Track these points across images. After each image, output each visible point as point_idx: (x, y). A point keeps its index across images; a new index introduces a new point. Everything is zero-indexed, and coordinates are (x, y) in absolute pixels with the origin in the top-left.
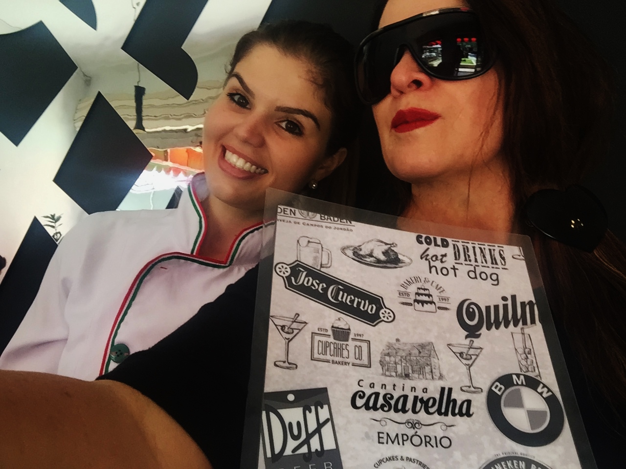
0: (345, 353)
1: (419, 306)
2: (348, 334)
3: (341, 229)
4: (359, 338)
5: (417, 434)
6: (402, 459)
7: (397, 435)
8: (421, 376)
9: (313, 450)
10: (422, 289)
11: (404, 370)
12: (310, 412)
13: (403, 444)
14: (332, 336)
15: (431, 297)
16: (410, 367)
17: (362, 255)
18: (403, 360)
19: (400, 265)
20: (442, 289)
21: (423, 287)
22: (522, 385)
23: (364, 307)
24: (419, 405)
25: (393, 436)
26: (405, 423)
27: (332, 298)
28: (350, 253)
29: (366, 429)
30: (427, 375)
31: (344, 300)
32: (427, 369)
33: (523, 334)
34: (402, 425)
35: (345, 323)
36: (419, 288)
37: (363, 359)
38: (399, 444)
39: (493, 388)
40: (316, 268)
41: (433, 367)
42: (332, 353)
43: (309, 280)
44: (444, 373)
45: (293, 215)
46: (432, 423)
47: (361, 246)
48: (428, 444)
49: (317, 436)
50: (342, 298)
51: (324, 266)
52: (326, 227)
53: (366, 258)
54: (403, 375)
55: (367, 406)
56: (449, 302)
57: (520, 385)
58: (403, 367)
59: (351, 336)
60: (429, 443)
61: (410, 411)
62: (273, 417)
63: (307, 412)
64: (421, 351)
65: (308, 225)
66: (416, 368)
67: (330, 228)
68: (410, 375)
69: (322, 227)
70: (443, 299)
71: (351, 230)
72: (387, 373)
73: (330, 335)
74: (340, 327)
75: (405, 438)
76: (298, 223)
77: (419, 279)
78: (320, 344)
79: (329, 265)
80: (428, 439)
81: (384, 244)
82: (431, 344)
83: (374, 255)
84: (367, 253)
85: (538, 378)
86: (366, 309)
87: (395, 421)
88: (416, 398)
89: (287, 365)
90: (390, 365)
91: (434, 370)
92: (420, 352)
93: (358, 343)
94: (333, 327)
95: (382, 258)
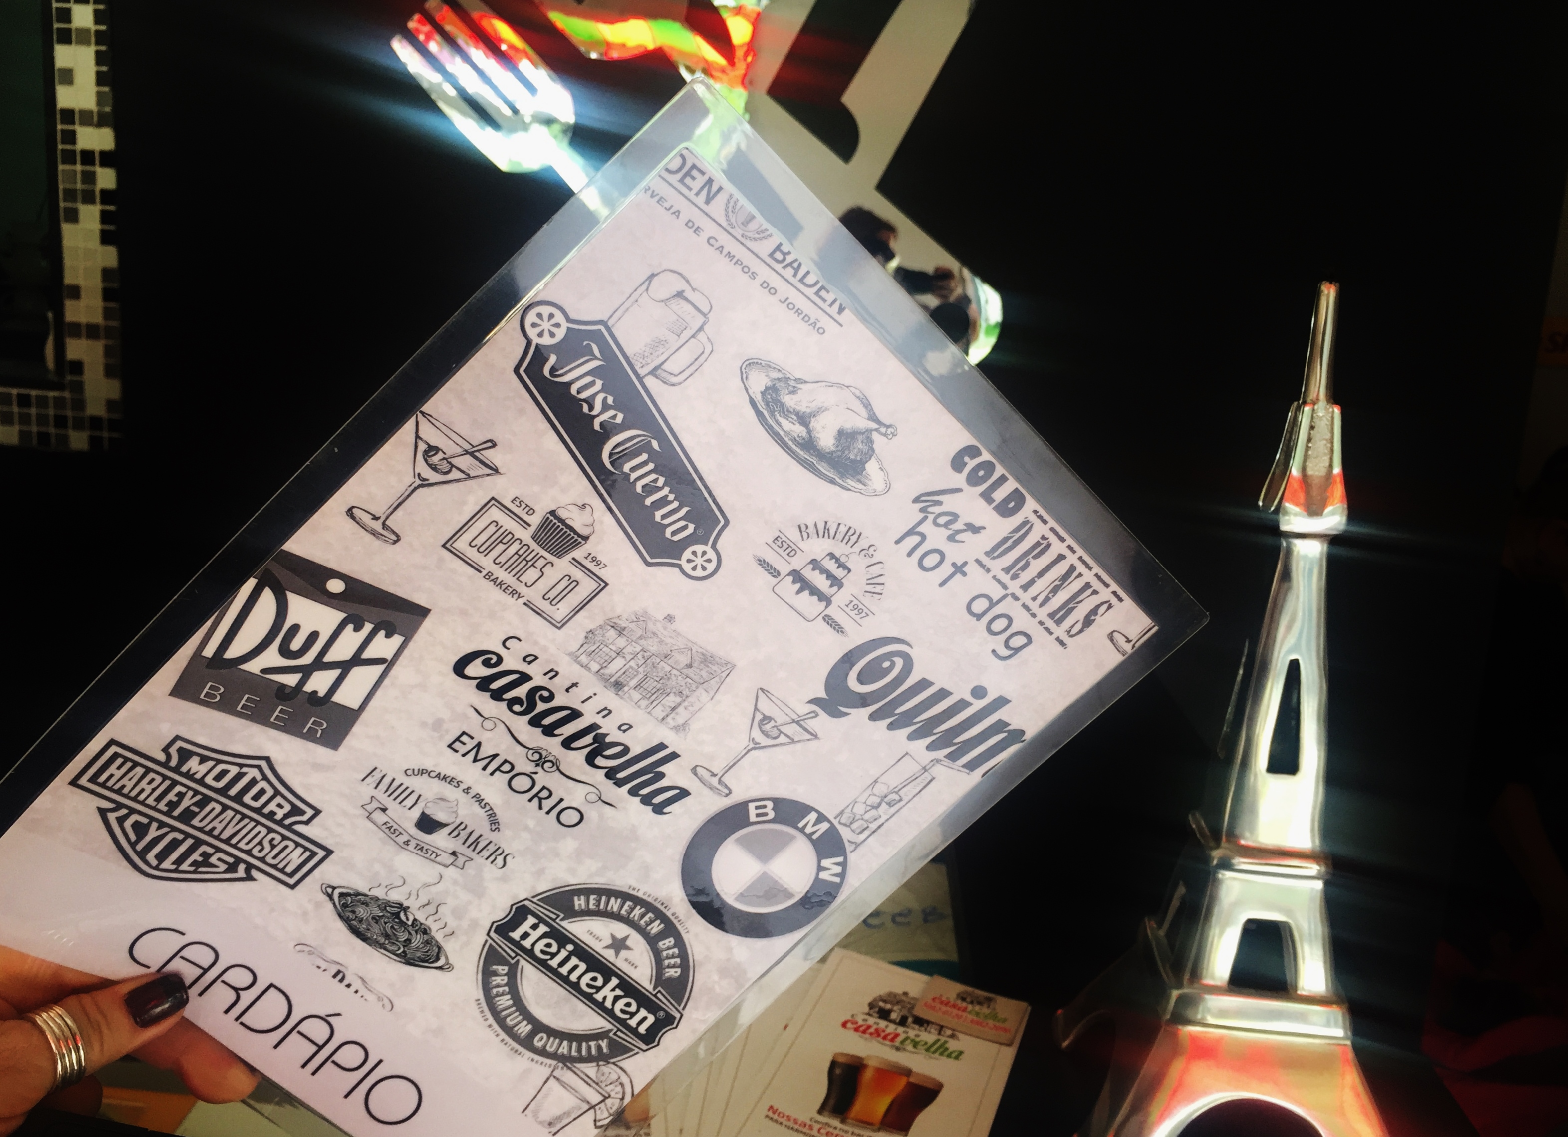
0: (531, 575)
1: (788, 587)
2: (576, 545)
3: (799, 312)
4: (591, 566)
5: (534, 776)
6: (467, 790)
7: (495, 756)
8: (644, 703)
9: (309, 688)
10: (837, 560)
11: (624, 673)
12: (357, 629)
13: (492, 774)
14: (532, 529)
15: (835, 588)
16: (641, 676)
17: (783, 405)
18: (640, 656)
19: (851, 482)
20: (878, 589)
21: (843, 559)
22: (809, 836)
23: (664, 517)
24: (589, 739)
25: (485, 751)
26: (530, 749)
27: (611, 455)
28: (758, 382)
29: (445, 714)
30: (659, 708)
31: (633, 476)
32: (672, 700)
33: (925, 770)
34: (519, 748)
35: (590, 521)
36: (832, 555)
37: (559, 606)
38: (484, 768)
39: (752, 806)
40: (637, 368)
41: (686, 704)
42: (502, 559)
43: (592, 384)
44: (694, 726)
45: (701, 200)
46: (579, 779)
47: (806, 382)
48: (536, 800)
49: (335, 673)
50: (633, 469)
51: (664, 375)
52: (765, 285)
53: (786, 417)
54: (613, 680)
55: (483, 684)
56: (863, 622)
57: (805, 834)
58: (627, 666)
59: (578, 553)
60: (540, 799)
61: (560, 739)
62: (268, 598)
63: (350, 627)
64: (695, 665)
65: (721, 248)
66: (651, 684)
67: (773, 291)
68: (626, 689)
69: (753, 275)
70: (856, 608)
71: (822, 331)
72: (584, 659)
73: (529, 525)
74: (568, 521)
75: (506, 767)
76: (697, 230)
77: (854, 538)
78: (492, 528)
79: (674, 380)
80: (545, 793)
81: (864, 413)
82: (729, 666)
83: (814, 424)
84: (803, 408)
85: (849, 847)
86: (666, 521)
87: (516, 735)
88: (593, 727)
89: (377, 526)
90: (605, 649)
91: (680, 710)
92: (690, 666)
93: (578, 574)
94: (553, 513)
95: (826, 441)
